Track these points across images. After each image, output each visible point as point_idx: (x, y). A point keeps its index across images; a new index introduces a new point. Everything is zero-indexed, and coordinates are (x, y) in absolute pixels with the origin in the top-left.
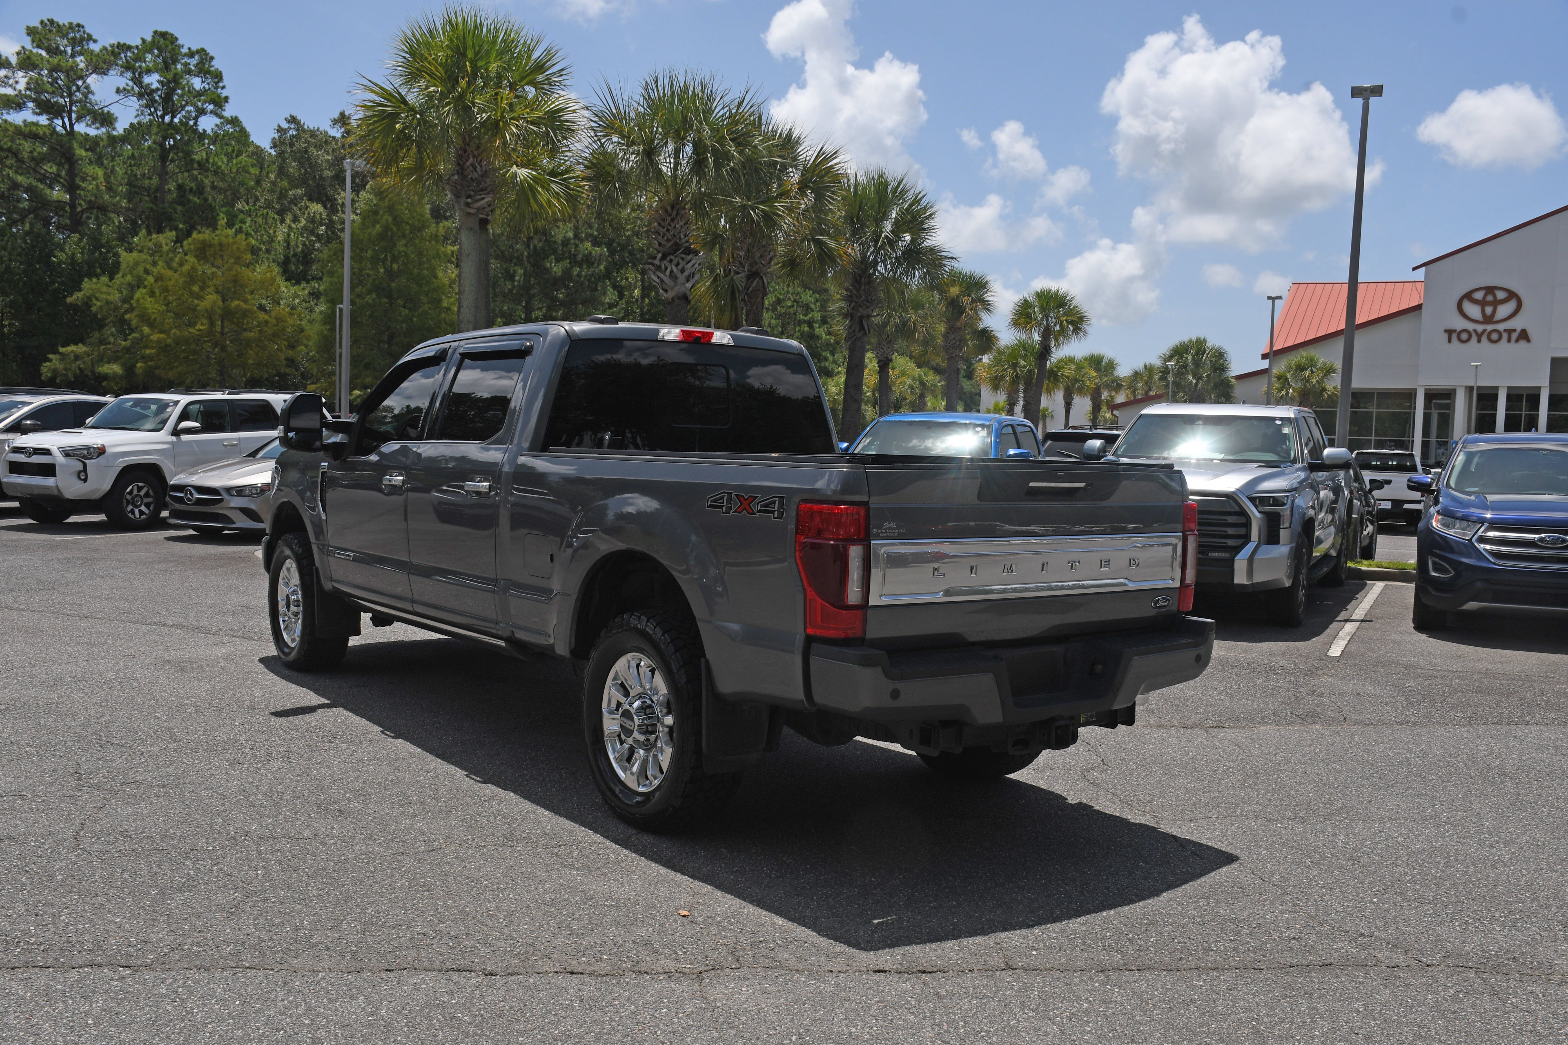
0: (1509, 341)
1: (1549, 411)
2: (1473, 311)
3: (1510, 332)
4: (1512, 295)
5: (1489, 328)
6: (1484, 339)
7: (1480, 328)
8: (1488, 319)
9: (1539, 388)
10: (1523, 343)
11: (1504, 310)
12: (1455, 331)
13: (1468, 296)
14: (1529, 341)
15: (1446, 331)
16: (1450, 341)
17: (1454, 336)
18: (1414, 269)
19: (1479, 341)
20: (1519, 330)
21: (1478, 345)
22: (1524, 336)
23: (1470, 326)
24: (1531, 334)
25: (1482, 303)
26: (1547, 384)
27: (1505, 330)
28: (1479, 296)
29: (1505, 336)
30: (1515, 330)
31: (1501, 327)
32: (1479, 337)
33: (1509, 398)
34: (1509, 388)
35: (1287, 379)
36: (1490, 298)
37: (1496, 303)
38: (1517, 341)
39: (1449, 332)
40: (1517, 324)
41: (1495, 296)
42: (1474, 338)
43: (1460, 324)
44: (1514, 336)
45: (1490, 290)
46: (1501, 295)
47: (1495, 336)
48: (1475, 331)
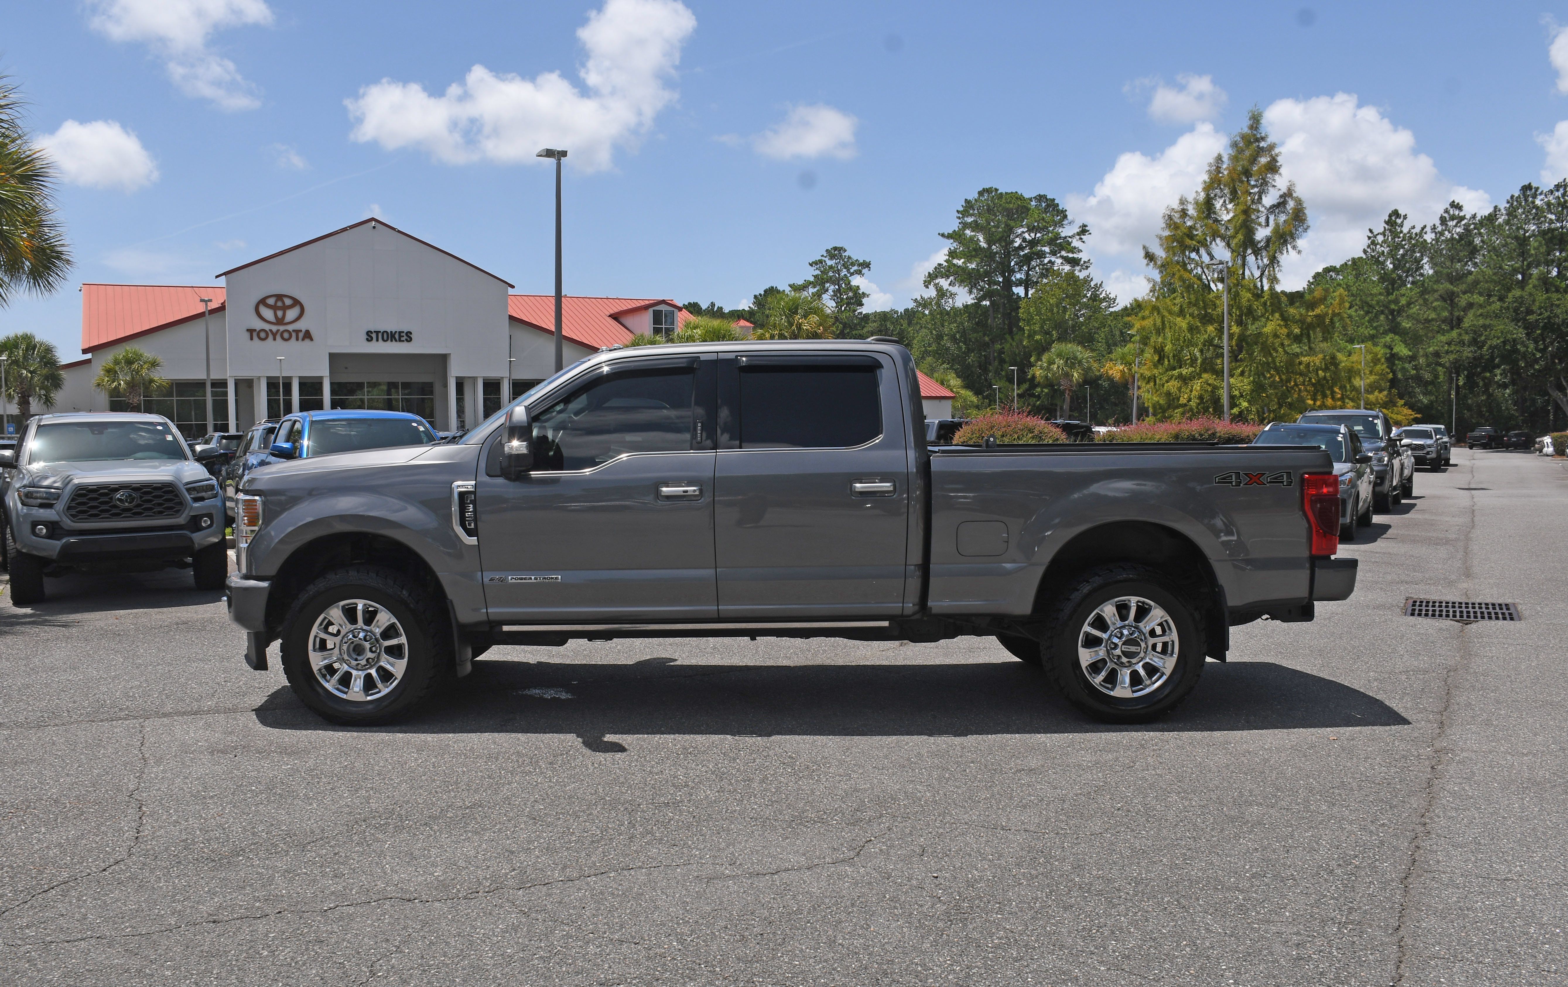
0: (297, 339)
1: (331, 395)
2: (268, 314)
3: (297, 332)
4: (296, 302)
5: (282, 328)
6: (278, 337)
7: (274, 328)
8: (280, 321)
9: (321, 378)
10: (307, 341)
11: (291, 314)
12: (255, 330)
13: (263, 302)
14: (312, 339)
15: (248, 330)
16: (252, 339)
17: (255, 334)
18: (217, 277)
19: (275, 339)
20: (304, 330)
21: (274, 342)
22: (308, 335)
23: (267, 327)
24: (313, 333)
25: (274, 308)
26: (328, 374)
27: (293, 331)
28: (271, 301)
29: (294, 335)
30: (301, 331)
31: (290, 328)
32: (274, 336)
33: (301, 385)
34: (300, 377)
35: (116, 372)
36: (279, 304)
37: (285, 308)
38: (303, 340)
39: (251, 331)
40: (302, 325)
41: (283, 303)
42: (271, 337)
43: (259, 325)
44: (301, 335)
45: (279, 297)
46: (288, 302)
47: (286, 335)
48: (271, 330)
